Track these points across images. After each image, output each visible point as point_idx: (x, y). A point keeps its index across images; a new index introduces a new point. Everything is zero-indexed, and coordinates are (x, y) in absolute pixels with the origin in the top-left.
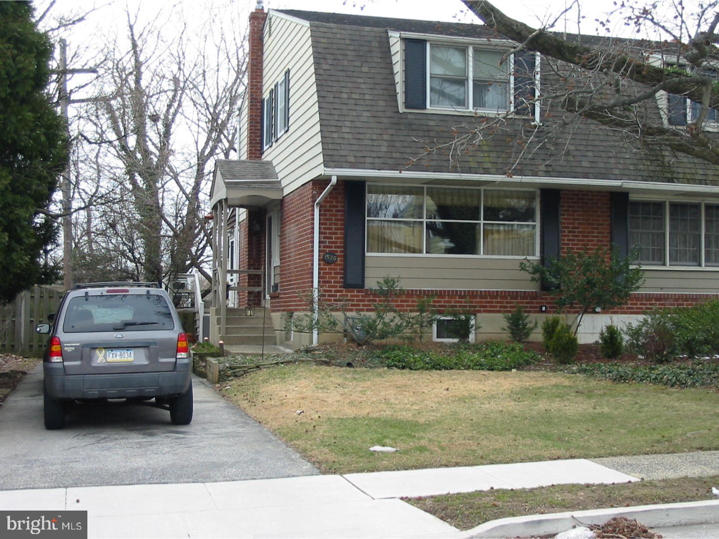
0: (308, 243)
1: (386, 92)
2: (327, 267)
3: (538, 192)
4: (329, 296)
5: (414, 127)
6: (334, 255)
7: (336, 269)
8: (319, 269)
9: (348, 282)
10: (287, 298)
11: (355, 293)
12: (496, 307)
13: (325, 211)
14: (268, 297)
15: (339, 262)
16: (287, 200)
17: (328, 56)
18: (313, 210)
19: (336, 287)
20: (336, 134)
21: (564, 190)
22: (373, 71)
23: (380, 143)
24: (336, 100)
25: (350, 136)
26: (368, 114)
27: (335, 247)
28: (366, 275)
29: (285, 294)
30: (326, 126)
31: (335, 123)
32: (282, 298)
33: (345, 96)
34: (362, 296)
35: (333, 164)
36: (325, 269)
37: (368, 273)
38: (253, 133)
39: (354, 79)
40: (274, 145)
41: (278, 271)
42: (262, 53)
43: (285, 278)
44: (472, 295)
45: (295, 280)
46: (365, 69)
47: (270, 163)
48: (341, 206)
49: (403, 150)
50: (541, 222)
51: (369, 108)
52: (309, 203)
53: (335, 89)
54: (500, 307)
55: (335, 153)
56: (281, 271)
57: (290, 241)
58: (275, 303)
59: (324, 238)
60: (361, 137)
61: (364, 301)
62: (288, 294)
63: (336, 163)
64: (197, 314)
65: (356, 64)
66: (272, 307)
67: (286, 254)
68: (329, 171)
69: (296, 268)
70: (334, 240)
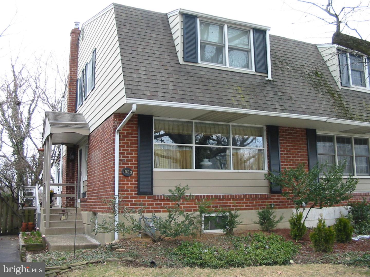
0: (110, 161)
1: (169, 51)
2: (125, 179)
3: (265, 128)
4: (127, 201)
5: (191, 74)
6: (130, 170)
7: (132, 181)
8: (119, 181)
9: (141, 191)
10: (92, 202)
11: (146, 199)
12: (243, 206)
13: (123, 136)
14: (79, 201)
15: (134, 176)
16: (92, 135)
17: (127, 24)
18: (114, 136)
19: (132, 194)
20: (135, 74)
21: (280, 127)
22: (159, 36)
23: (168, 83)
24: (135, 52)
25: (145, 77)
26: (158, 63)
27: (131, 164)
28: (155, 184)
29: (91, 199)
30: (127, 68)
31: (134, 67)
32: (88, 202)
33: (141, 50)
34: (152, 201)
35: (133, 95)
36: (124, 181)
37: (155, 183)
38: (71, 99)
39: (145, 40)
40: (84, 103)
41: (86, 184)
42: (78, 53)
43: (91, 188)
44: (228, 198)
45: (99, 189)
46: (153, 35)
47: (81, 115)
48: (135, 134)
49: (185, 89)
50: (267, 148)
51: (158, 59)
52: (111, 131)
53: (132, 45)
54: (246, 206)
55: (135, 87)
56: (88, 184)
57: (94, 162)
58: (84, 205)
59: (123, 157)
60: (153, 78)
61: (153, 204)
62: (93, 199)
63: (136, 95)
64: (36, 210)
65: (147, 31)
66: (82, 207)
67: (92, 172)
68: (131, 101)
69: (99, 181)
70: (130, 159)
